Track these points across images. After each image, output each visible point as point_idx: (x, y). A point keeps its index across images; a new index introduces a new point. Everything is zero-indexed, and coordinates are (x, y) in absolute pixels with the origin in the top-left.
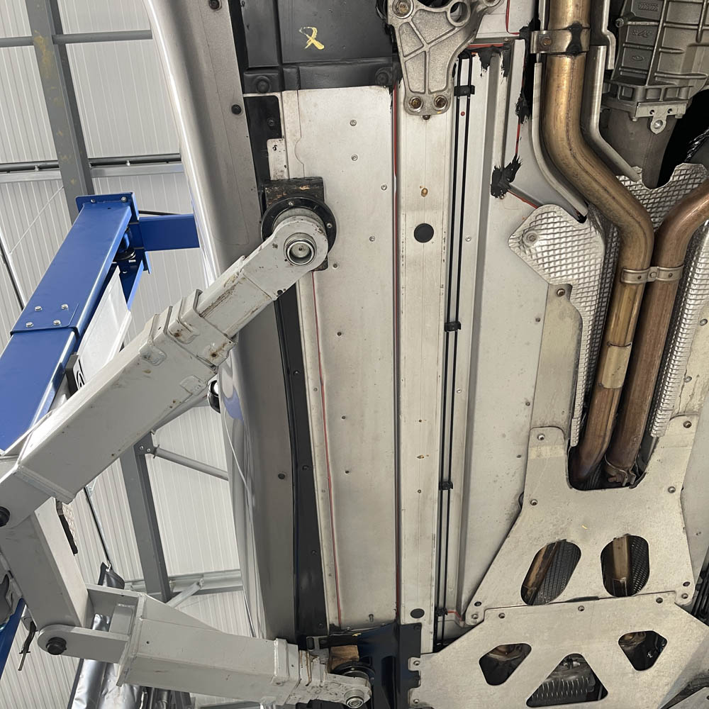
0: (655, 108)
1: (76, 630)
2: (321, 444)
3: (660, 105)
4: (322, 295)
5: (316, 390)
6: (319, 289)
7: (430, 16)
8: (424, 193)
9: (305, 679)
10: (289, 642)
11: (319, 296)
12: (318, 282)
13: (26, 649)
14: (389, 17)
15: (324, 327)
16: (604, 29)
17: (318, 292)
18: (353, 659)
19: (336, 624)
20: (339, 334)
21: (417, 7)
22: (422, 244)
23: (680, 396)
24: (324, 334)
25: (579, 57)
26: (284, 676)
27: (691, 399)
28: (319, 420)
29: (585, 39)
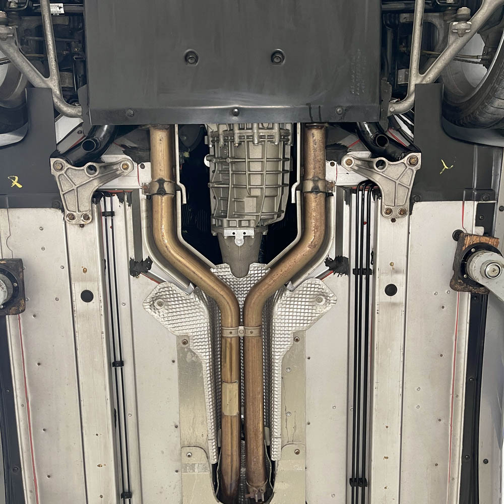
0: (235, 231)
2: (28, 450)
3: (237, 229)
4: (26, 336)
5: (23, 405)
6: (24, 331)
7: (77, 172)
8: (85, 271)
11: (24, 336)
12: (24, 326)
14: (52, 171)
15: (28, 357)
16: (178, 183)
17: (23, 333)
20: (39, 364)
21: (67, 166)
22: (86, 303)
23: (286, 427)
24: (28, 364)
27: (295, 430)
28: (25, 430)
29: (167, 187)
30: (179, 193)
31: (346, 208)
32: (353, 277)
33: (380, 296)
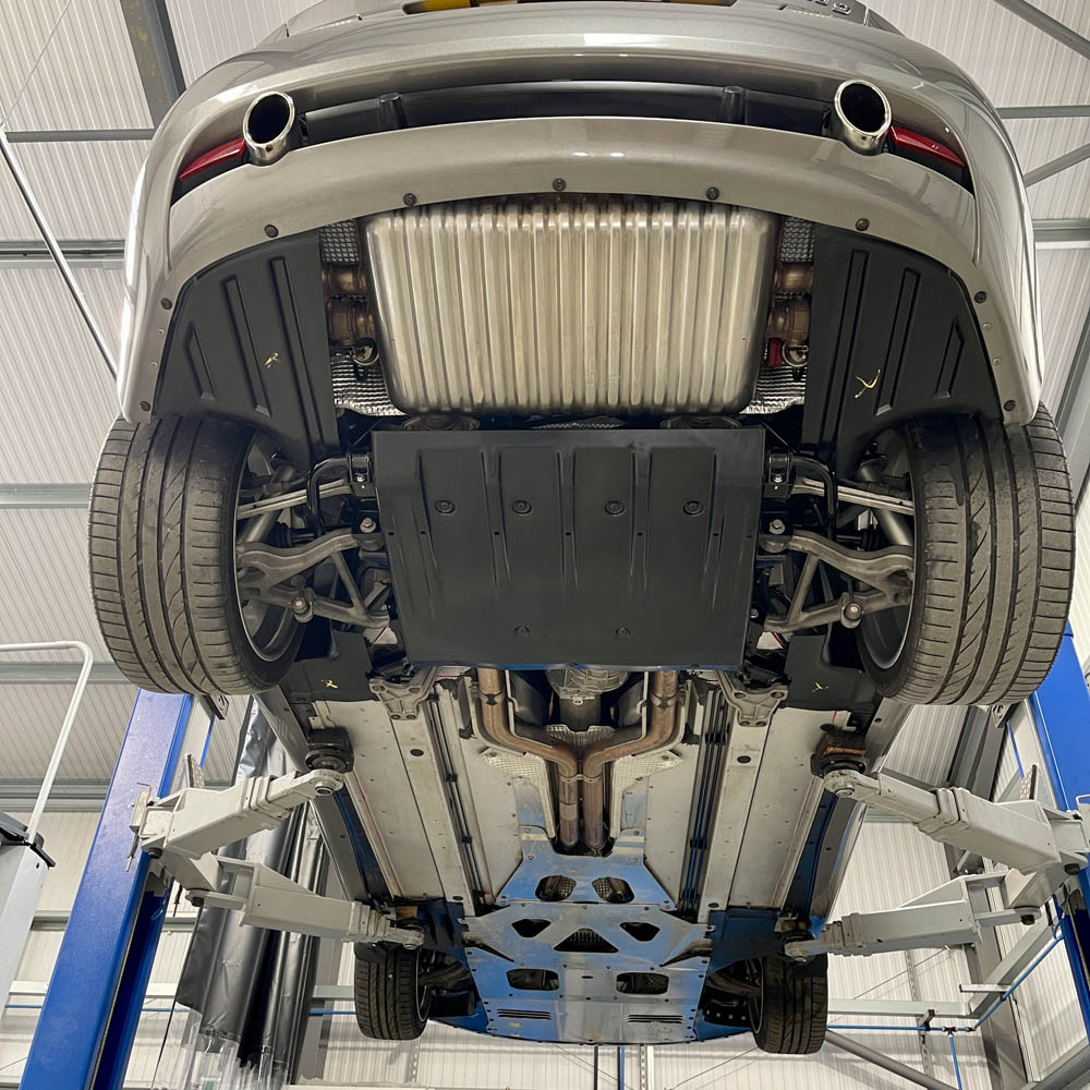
0: (572, 696)
1: (210, 894)
7: (399, 689)
8: (413, 739)
9: (372, 932)
10: (365, 903)
13: (177, 902)
14: (372, 691)
16: (509, 696)
18: (413, 918)
19: (399, 895)
22: (417, 756)
25: (495, 706)
26: (356, 931)
27: (635, 822)
28: (365, 812)
29: (498, 700)
30: (510, 704)
31: (700, 708)
32: (704, 744)
33: (731, 761)
